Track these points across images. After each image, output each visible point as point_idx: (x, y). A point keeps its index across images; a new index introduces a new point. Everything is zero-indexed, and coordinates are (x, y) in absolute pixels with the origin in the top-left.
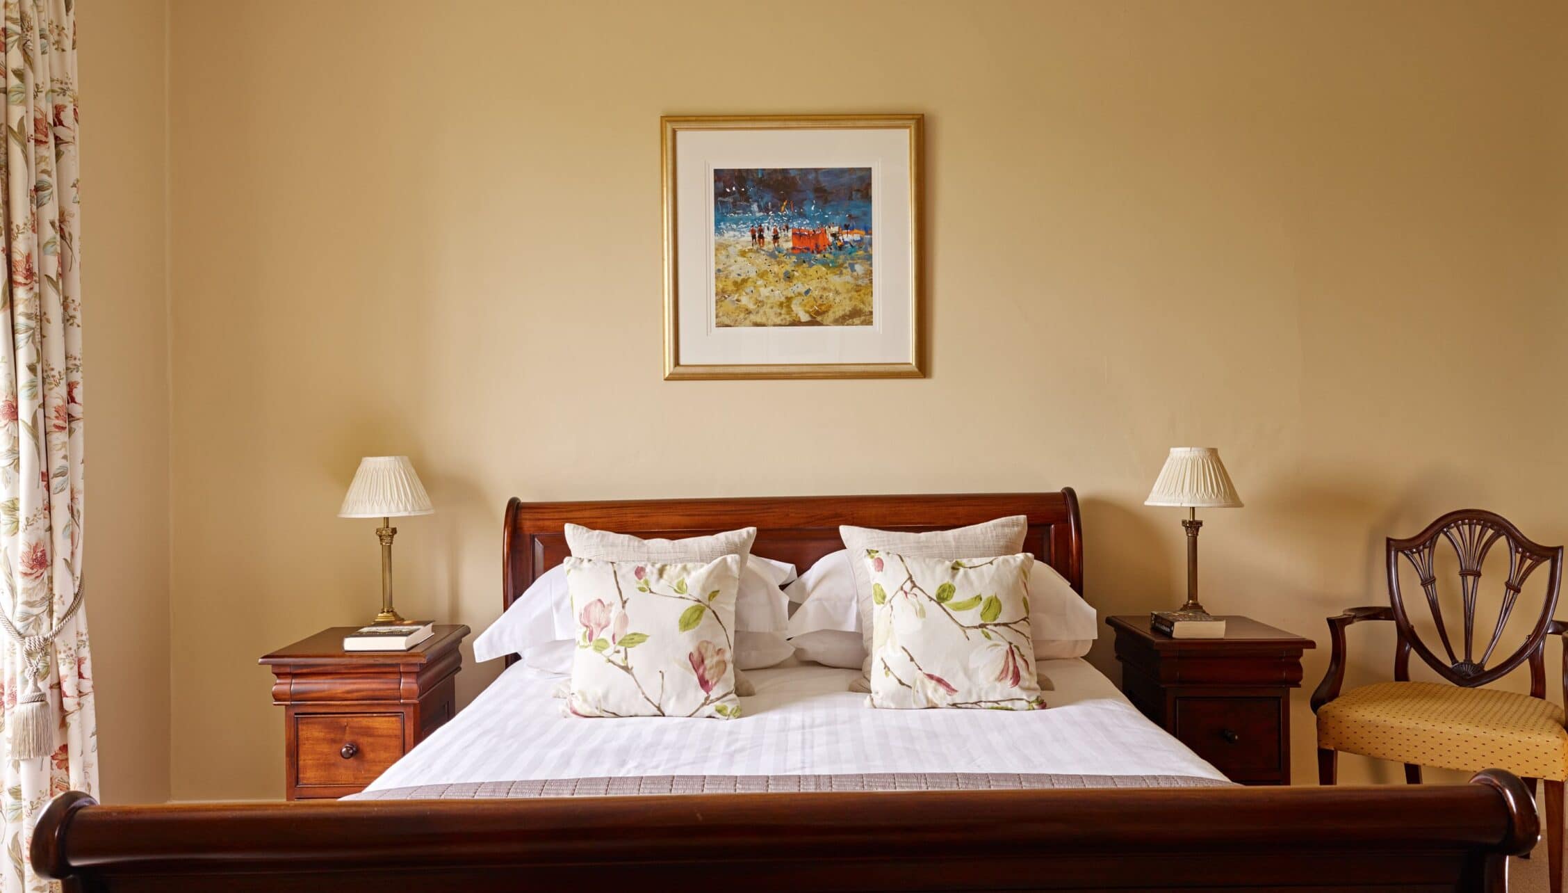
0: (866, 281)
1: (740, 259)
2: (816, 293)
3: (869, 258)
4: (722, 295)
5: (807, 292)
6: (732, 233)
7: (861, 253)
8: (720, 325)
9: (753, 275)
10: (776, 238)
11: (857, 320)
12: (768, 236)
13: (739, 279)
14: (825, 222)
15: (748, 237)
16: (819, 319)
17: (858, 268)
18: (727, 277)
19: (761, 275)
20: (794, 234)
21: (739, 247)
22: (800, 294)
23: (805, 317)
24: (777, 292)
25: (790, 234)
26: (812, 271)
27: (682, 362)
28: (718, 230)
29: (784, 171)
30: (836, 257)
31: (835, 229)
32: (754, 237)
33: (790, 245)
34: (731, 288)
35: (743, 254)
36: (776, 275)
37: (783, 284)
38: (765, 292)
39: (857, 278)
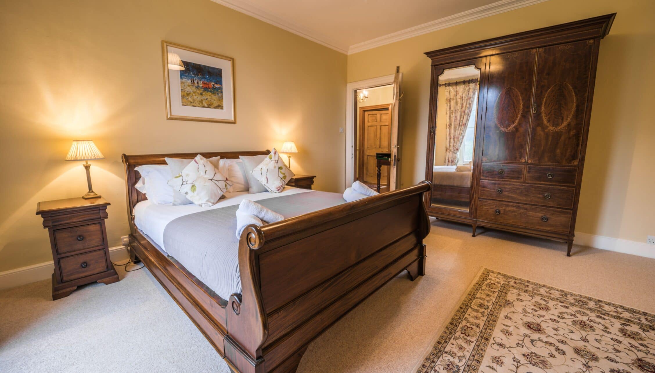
0: (221, 98)
1: (188, 87)
2: (209, 100)
3: (222, 92)
4: (183, 97)
5: (207, 99)
6: (185, 79)
7: (220, 91)
8: (183, 105)
9: (192, 92)
10: (198, 83)
11: (219, 108)
12: (196, 82)
13: (188, 93)
14: (211, 81)
15: (190, 81)
16: (210, 106)
17: (219, 94)
18: (184, 92)
19: (194, 93)
20: (203, 83)
21: (187, 84)
22: (205, 99)
23: (206, 106)
24: (199, 98)
25: (202, 82)
26: (208, 93)
27: (172, 115)
28: (181, 78)
29: (199, 65)
30: (214, 91)
31: (213, 83)
32: (192, 82)
33: (202, 85)
34: (186, 95)
35: (189, 86)
36: (198, 93)
37: (200, 96)
38: (195, 97)
39: (219, 97)
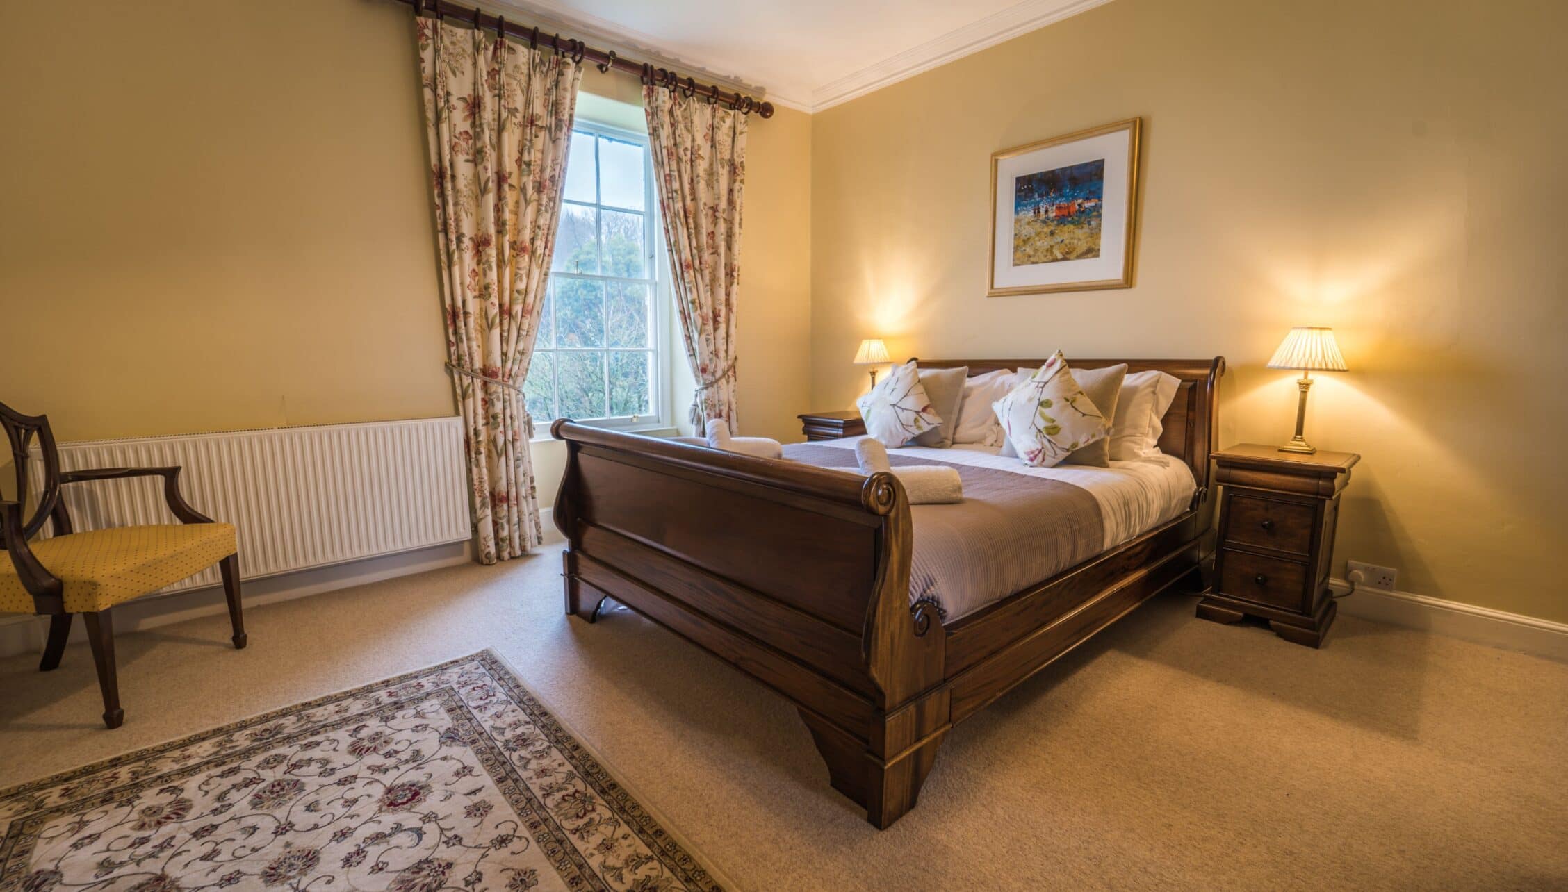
0: (1097, 231)
1: (1027, 227)
2: (1067, 241)
3: (1099, 216)
4: (1016, 249)
5: (1062, 241)
6: (1023, 212)
7: (1095, 213)
8: (1015, 265)
9: (1033, 235)
10: (1047, 212)
11: (1090, 255)
12: (1042, 211)
13: (1026, 238)
14: (1075, 198)
15: (1032, 213)
16: (1068, 256)
17: (1093, 223)
18: (1019, 237)
19: (1038, 234)
20: (1056, 207)
21: (1027, 220)
22: (1058, 243)
23: (1060, 256)
24: (1045, 243)
25: (1054, 208)
26: (1065, 229)
27: (994, 287)
28: (1017, 212)
29: (1053, 172)
30: (1080, 217)
31: (1080, 201)
32: (1035, 213)
33: (1054, 214)
34: (1022, 243)
35: (1029, 223)
36: (1046, 233)
37: (1049, 238)
38: (1039, 244)
39: (1091, 229)
